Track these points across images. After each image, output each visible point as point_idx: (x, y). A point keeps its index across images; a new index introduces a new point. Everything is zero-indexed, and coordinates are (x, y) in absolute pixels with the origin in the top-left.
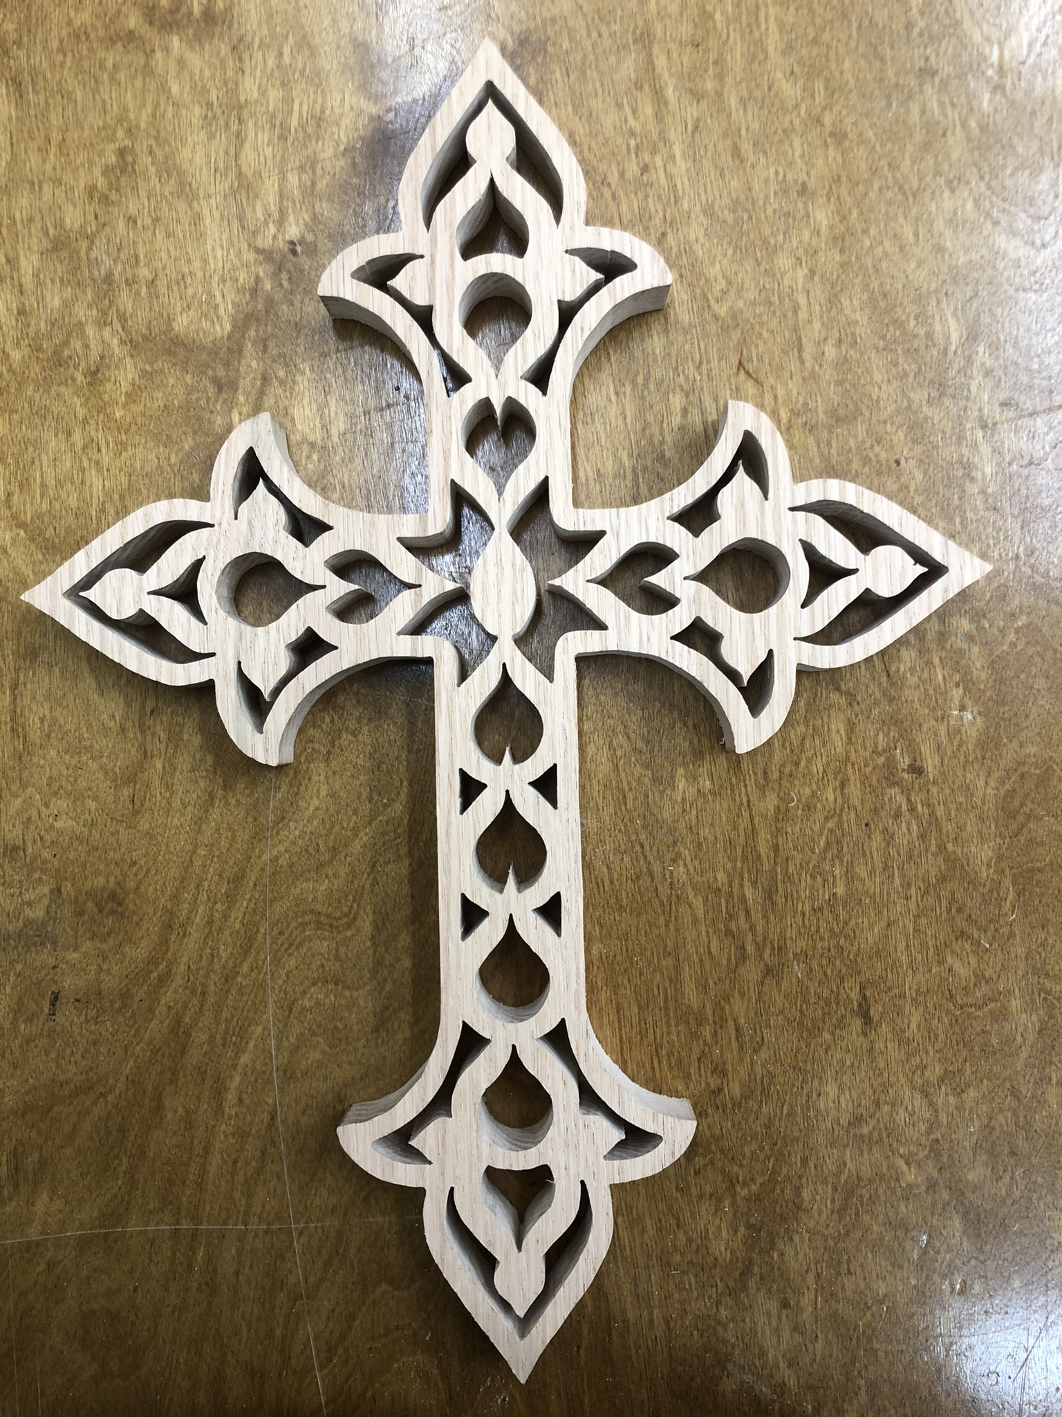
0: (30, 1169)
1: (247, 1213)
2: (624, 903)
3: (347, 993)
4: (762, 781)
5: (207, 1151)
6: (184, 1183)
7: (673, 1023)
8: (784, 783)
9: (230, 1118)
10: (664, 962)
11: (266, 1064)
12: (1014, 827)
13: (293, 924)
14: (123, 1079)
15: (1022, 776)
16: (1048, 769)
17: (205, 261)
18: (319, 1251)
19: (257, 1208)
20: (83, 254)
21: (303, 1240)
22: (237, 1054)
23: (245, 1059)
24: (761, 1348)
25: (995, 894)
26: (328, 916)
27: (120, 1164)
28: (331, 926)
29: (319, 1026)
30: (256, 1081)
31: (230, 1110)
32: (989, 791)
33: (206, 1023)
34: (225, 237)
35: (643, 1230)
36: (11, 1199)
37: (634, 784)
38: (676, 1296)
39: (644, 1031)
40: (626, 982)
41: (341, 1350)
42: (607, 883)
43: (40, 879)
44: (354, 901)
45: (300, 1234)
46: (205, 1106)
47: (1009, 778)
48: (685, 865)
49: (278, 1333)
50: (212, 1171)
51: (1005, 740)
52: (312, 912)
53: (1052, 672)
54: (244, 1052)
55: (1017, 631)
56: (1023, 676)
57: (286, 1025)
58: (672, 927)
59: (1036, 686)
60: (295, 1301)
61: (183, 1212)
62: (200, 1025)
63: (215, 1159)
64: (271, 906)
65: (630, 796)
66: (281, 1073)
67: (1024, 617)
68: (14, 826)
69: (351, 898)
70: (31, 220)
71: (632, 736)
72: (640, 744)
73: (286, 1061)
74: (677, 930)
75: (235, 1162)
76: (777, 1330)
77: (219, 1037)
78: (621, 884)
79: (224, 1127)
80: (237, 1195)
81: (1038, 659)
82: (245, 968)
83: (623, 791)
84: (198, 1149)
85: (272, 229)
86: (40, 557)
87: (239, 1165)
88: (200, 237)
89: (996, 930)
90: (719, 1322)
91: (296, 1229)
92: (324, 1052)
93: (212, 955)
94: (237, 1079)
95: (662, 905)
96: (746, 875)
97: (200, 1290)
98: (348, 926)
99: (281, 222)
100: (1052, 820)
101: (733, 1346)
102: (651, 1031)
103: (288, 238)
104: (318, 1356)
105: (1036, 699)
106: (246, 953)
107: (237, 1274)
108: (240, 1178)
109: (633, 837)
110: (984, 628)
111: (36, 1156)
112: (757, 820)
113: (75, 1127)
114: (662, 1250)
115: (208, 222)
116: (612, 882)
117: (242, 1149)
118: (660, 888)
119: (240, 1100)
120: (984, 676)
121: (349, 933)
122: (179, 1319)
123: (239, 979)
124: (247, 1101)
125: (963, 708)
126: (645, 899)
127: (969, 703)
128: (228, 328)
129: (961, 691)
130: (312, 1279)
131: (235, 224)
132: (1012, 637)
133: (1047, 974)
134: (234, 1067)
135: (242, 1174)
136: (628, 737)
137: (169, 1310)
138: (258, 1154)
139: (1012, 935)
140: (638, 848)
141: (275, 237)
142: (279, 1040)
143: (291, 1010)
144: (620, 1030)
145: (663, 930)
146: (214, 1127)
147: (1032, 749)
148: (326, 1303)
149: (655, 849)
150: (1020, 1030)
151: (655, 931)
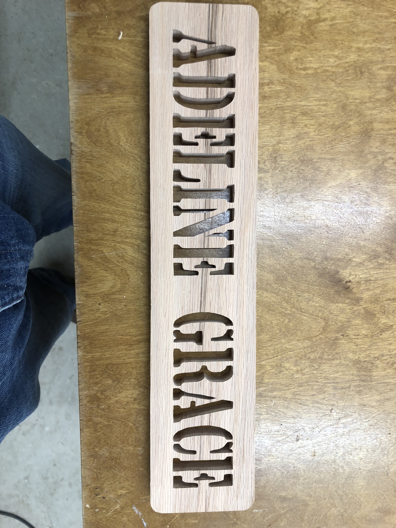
41: (121, 260)
43: (272, 166)
68: (289, 158)
109: (279, 354)
140: (276, 355)
149: (276, 360)
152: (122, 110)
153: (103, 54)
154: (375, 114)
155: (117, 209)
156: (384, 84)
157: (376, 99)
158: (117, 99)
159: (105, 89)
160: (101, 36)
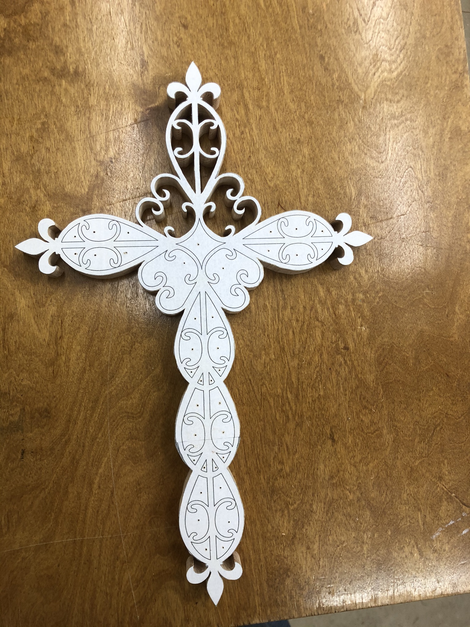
0: (14, 521)
1: (103, 531)
2: (244, 402)
3: (140, 443)
4: (292, 355)
5: (86, 508)
6: (77, 522)
7: (264, 446)
8: (300, 355)
9: (95, 494)
10: (259, 423)
11: (109, 472)
12: (381, 368)
13: (119, 417)
14: (52, 482)
15: (383, 349)
16: (392, 347)
17: (77, 165)
18: (132, 544)
19: (107, 529)
20: (28, 162)
21: (126, 540)
22: (98, 469)
23: (101, 471)
24: (300, 565)
25: (376, 392)
26: (132, 413)
27: (51, 516)
28: (133, 417)
29: (129, 456)
30: (105, 479)
31: (95, 491)
32: (372, 355)
33: (85, 458)
34: (85, 155)
35: (256, 525)
36: (6, 534)
37: (247, 357)
38: (269, 549)
39: (253, 449)
40: (246, 431)
41: (141, 582)
42: (238, 395)
43: (16, 405)
44: (142, 407)
45: (124, 538)
46: (86, 490)
47: (379, 350)
48: (266, 387)
49: (117, 577)
50: (89, 515)
51: (377, 337)
52: (126, 412)
53: (392, 312)
54: (100, 468)
55: (379, 298)
56: (382, 314)
57: (117, 456)
58: (262, 410)
59: (387, 317)
60: (123, 564)
61: (77, 533)
62: (82, 458)
63: (90, 511)
64: (109, 411)
65: (245, 362)
66: (115, 475)
67: (381, 293)
68: (5, 384)
69: (140, 406)
70: (7, 149)
71: (245, 340)
72: (248, 343)
73: (117, 470)
74: (264, 411)
75: (98, 511)
76: (306, 558)
77: (90, 463)
78: (243, 395)
79: (93, 498)
80: (99, 524)
81: (387, 308)
82: (100, 435)
83: (243, 361)
84: (83, 508)
85: (103, 152)
86: (14, 279)
87: (100, 512)
88: (75, 155)
89: (377, 405)
90: (285, 557)
91: (123, 536)
92: (132, 466)
93: (87, 431)
94: (98, 479)
95: (258, 401)
96: (288, 389)
97: (85, 563)
98: (140, 417)
99: (107, 151)
100: (394, 365)
101: (290, 566)
102: (256, 449)
103: (109, 156)
104: (133, 584)
105: (387, 322)
106: (100, 429)
107: (100, 556)
108: (100, 517)
109: (247, 377)
110: (368, 297)
111: (16, 516)
112: (291, 369)
113: (32, 503)
114: (263, 532)
115: (78, 150)
116: (239, 395)
117: (100, 506)
118: (257, 396)
119: (99, 487)
120: (368, 314)
121: (140, 420)
122: (77, 576)
123: (98, 440)
124: (102, 487)
125: (361, 326)
126: (252, 400)
127: (363, 323)
128: (87, 190)
129: (361, 319)
130: (130, 555)
131: (89, 151)
132: (377, 300)
133: (395, 420)
134: (97, 474)
135: (100, 516)
136: (244, 340)
137: (73, 572)
138: (107, 507)
139: (382, 406)
140: (249, 381)
141: (104, 156)
142: (114, 463)
143: (118, 450)
144: (244, 450)
145: (259, 411)
146: (89, 498)
147: (386, 340)
148: (136, 564)
149: (255, 381)
150: (387, 441)
151: (256, 412)
155: (78, 594)
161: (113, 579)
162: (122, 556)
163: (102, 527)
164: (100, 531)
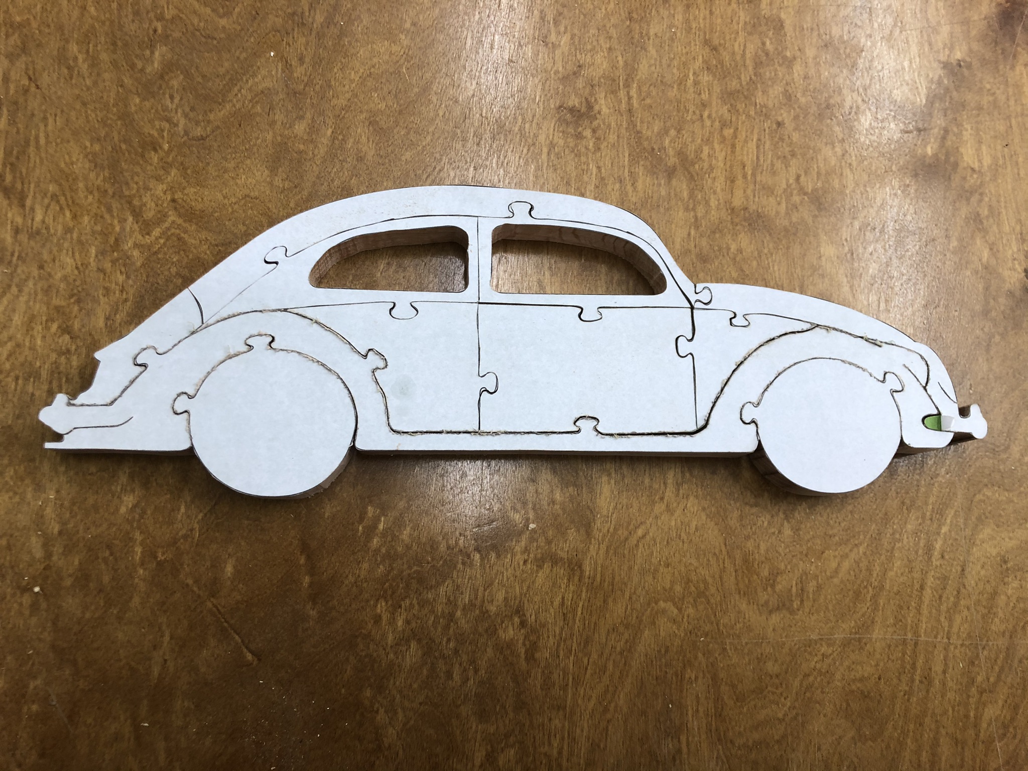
0: (811, 591)
1: (949, 632)
5: (922, 588)
6: (908, 608)
9: (936, 567)
11: (958, 534)
14: (869, 536)
18: (996, 661)
19: (955, 629)
21: (985, 653)
22: (940, 527)
23: (944, 529)
27: (868, 592)
30: (952, 544)
31: (936, 562)
33: (920, 504)
36: (798, 610)
41: (1011, 730)
45: (984, 648)
46: (921, 558)
49: (972, 714)
50: (926, 600)
54: (944, 525)
57: (969, 510)
60: (982, 693)
61: (909, 628)
63: (928, 592)
73: (970, 533)
75: (941, 597)
77: (928, 514)
79: (932, 573)
80: (942, 619)
84: (917, 586)
85: (947, 52)
87: (944, 599)
91: (981, 645)
92: (993, 530)
94: (940, 542)
97: (921, 682)
99: (952, 49)
103: (956, 58)
104: (997, 731)
107: (944, 672)
108: (944, 608)
111: (814, 583)
113: (839, 564)
117: (945, 588)
119: (943, 557)
122: (908, 700)
124: (947, 557)
128: (924, 101)
130: (992, 680)
131: (927, 46)
134: (938, 534)
135: (945, 605)
137: (902, 693)
138: (955, 593)
141: (949, 56)
142: (966, 519)
143: (972, 500)
146: (927, 572)
148: (1001, 696)
152: (713, 711)
153: (602, 746)
154: (717, 203)
155: (911, 734)
156: (663, 182)
157: (689, 199)
158: (691, 719)
159: (670, 746)
160: (565, 747)
161: (967, 716)
162: (979, 679)
163: (947, 624)
164: (944, 630)
